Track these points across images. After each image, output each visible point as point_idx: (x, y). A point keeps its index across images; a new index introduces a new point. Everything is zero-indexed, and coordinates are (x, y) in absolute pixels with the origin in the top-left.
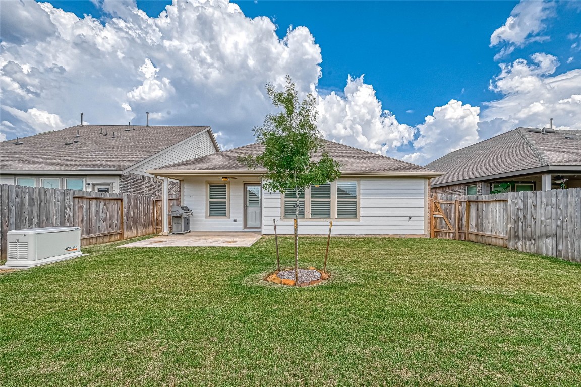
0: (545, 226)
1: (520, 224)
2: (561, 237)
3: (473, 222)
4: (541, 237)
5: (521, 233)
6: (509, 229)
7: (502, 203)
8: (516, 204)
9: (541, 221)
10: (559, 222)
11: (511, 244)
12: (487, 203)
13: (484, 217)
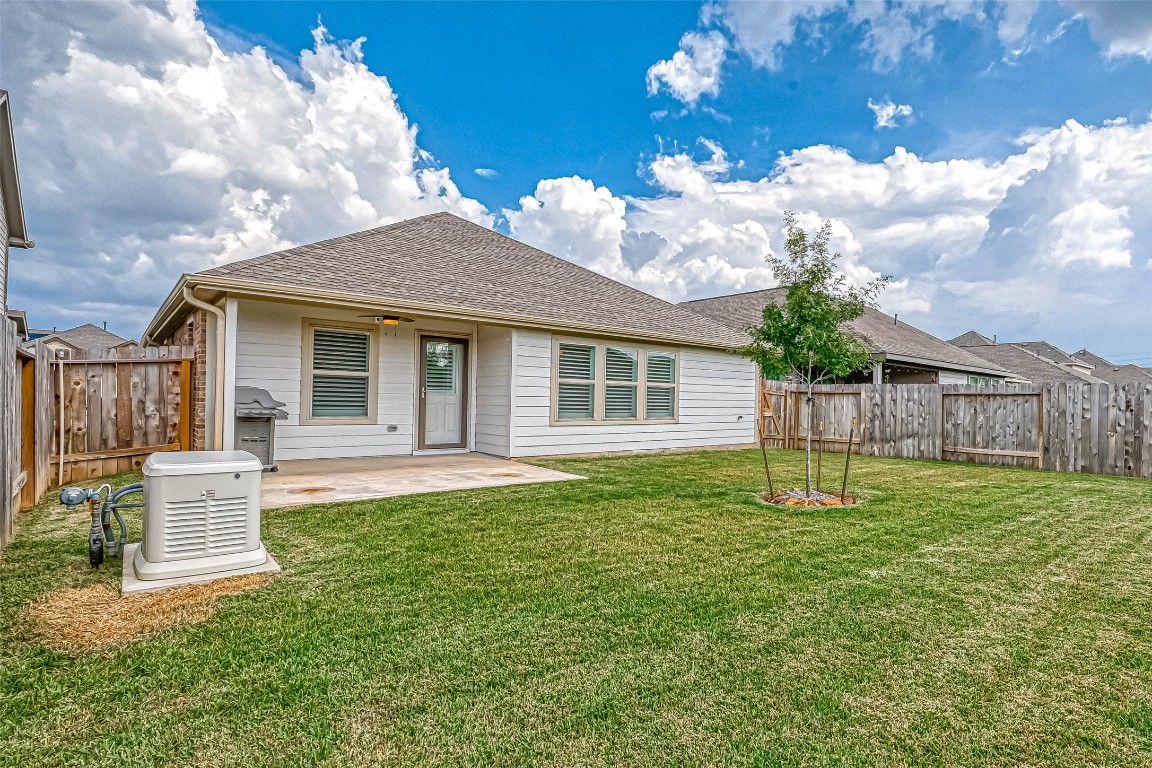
0: (907, 425)
1: (877, 423)
2: (922, 436)
3: (805, 422)
4: (901, 438)
5: (877, 434)
6: (862, 430)
7: (850, 397)
8: (872, 398)
9: (902, 419)
10: (921, 420)
11: (866, 448)
12: (828, 397)
13: (823, 415)
